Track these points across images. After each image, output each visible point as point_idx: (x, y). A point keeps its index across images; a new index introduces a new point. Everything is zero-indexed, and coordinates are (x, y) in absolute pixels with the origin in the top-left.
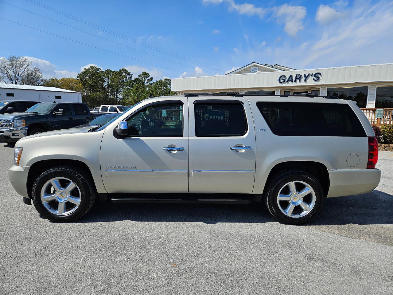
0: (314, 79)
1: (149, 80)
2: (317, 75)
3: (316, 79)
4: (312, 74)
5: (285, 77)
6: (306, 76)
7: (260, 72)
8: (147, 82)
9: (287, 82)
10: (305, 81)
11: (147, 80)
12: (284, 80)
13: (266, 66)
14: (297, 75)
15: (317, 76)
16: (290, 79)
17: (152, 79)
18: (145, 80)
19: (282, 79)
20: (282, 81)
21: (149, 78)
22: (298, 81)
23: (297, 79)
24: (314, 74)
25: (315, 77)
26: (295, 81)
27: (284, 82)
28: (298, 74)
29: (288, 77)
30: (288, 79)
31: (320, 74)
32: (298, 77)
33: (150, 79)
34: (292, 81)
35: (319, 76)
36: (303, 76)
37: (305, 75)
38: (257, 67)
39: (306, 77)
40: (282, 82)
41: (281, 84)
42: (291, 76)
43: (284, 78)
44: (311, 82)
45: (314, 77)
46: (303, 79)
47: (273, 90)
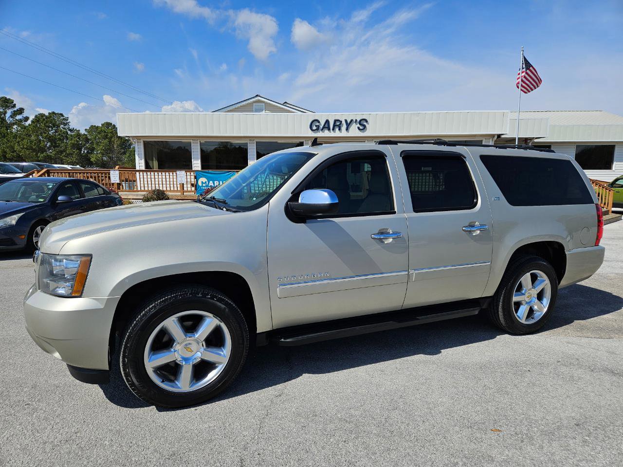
0: (359, 128)
1: (14, 114)
2: (362, 122)
3: (361, 128)
4: (356, 120)
5: (319, 122)
6: (349, 122)
7: (268, 112)
8: (11, 116)
9: (322, 130)
10: (347, 129)
11: (9, 112)
12: (318, 127)
13: (286, 106)
14: (336, 121)
15: (363, 124)
16: (326, 126)
17: (21, 111)
18: (5, 113)
19: (314, 125)
20: (314, 128)
21: (15, 109)
22: (337, 129)
23: (336, 127)
24: (358, 120)
25: (360, 124)
26: (333, 129)
27: (318, 129)
28: (337, 118)
29: (322, 123)
30: (322, 125)
31: (367, 121)
32: (338, 124)
33: (17, 110)
34: (329, 129)
35: (365, 123)
36: (344, 122)
37: (346, 121)
38: (264, 104)
39: (348, 125)
40: (314, 130)
41: (313, 133)
42: (327, 122)
43: (318, 124)
44: (354, 131)
45: (358, 125)
46: (344, 127)
47: (301, 141)
